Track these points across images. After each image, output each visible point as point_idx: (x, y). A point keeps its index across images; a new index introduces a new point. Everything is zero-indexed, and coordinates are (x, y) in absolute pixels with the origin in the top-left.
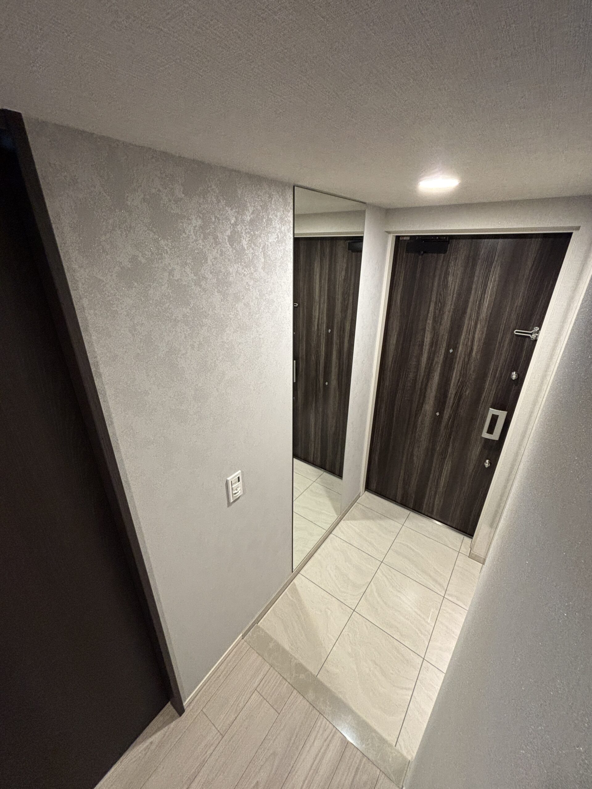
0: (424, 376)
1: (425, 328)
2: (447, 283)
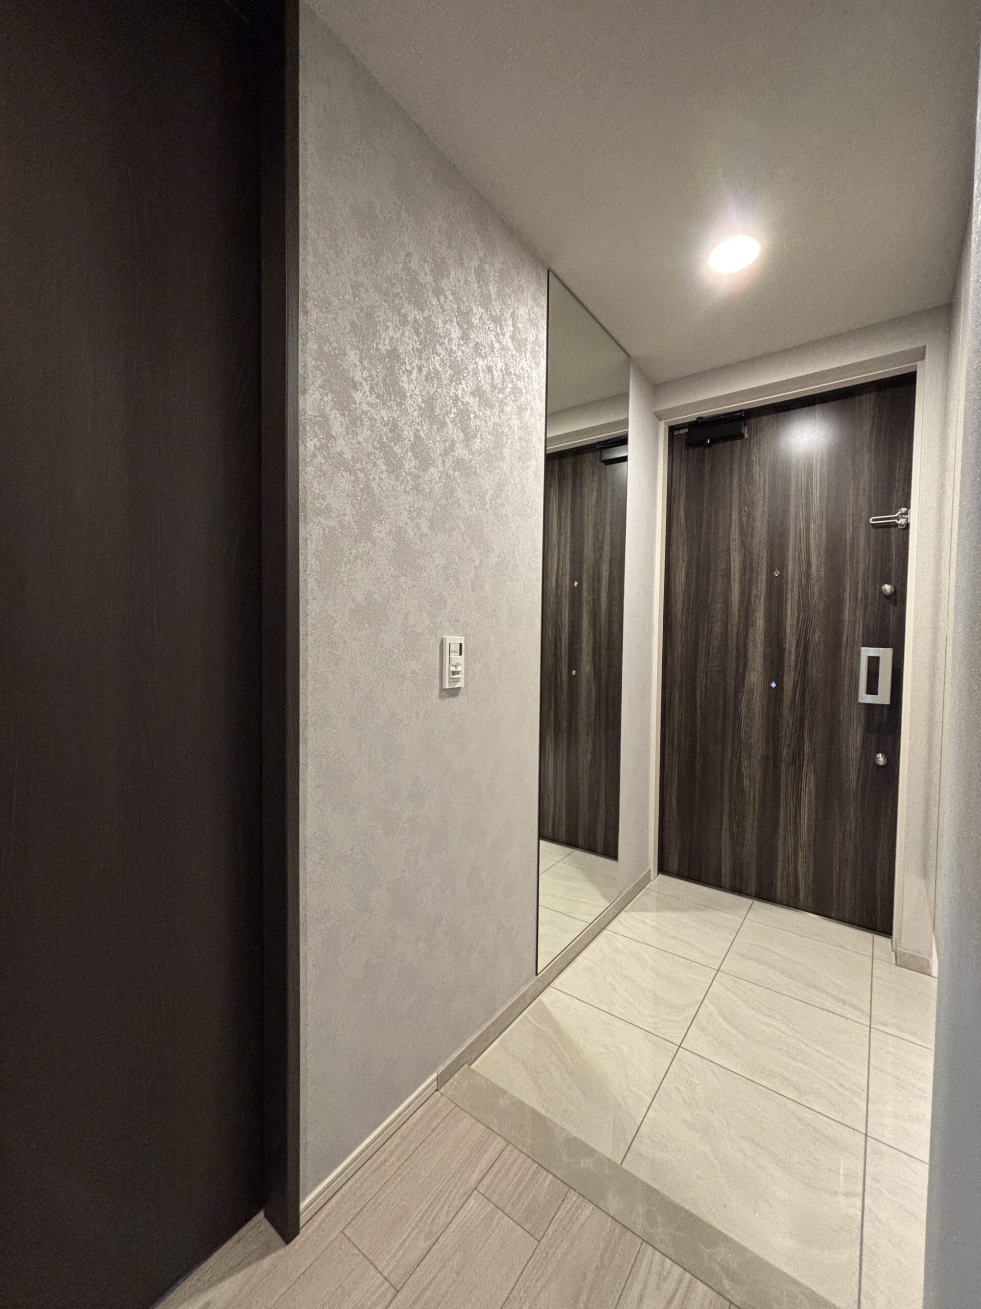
0: (739, 622)
1: (730, 547)
2: (753, 476)
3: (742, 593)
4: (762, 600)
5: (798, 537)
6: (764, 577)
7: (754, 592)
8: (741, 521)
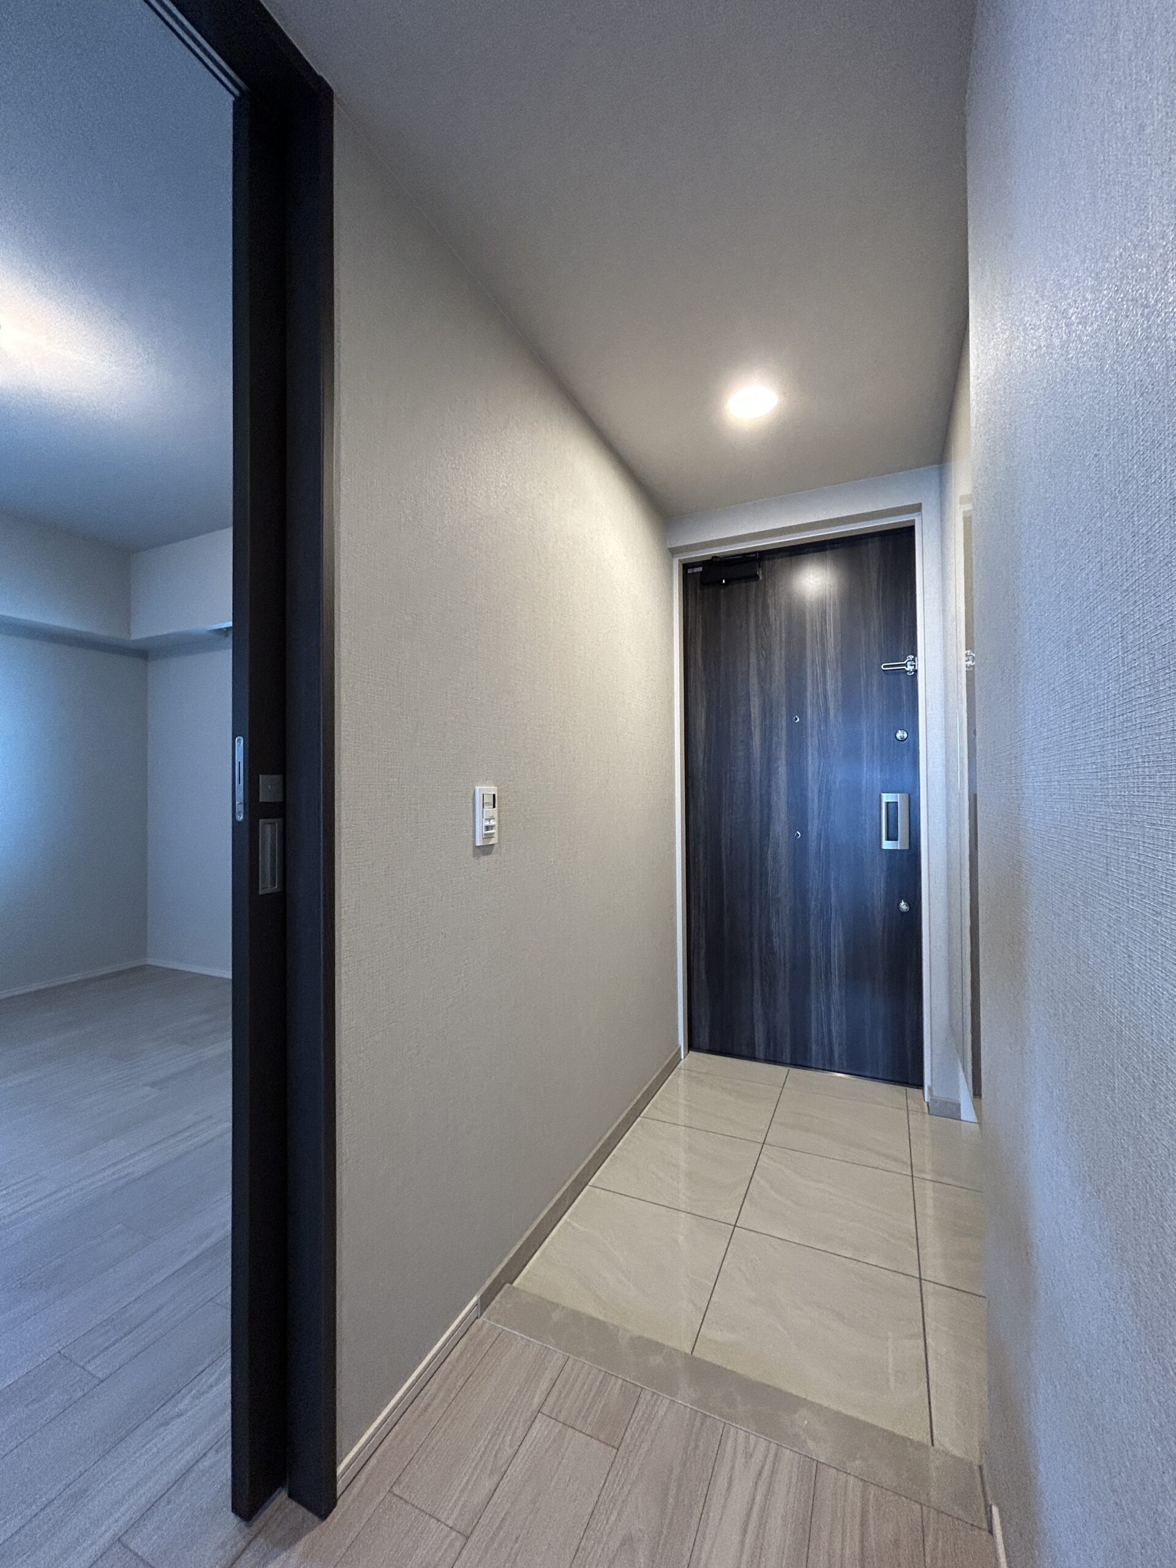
0: (761, 771)
1: (749, 692)
2: (769, 619)
3: (763, 739)
4: (784, 747)
5: (815, 683)
6: (784, 723)
7: (775, 739)
8: (759, 664)
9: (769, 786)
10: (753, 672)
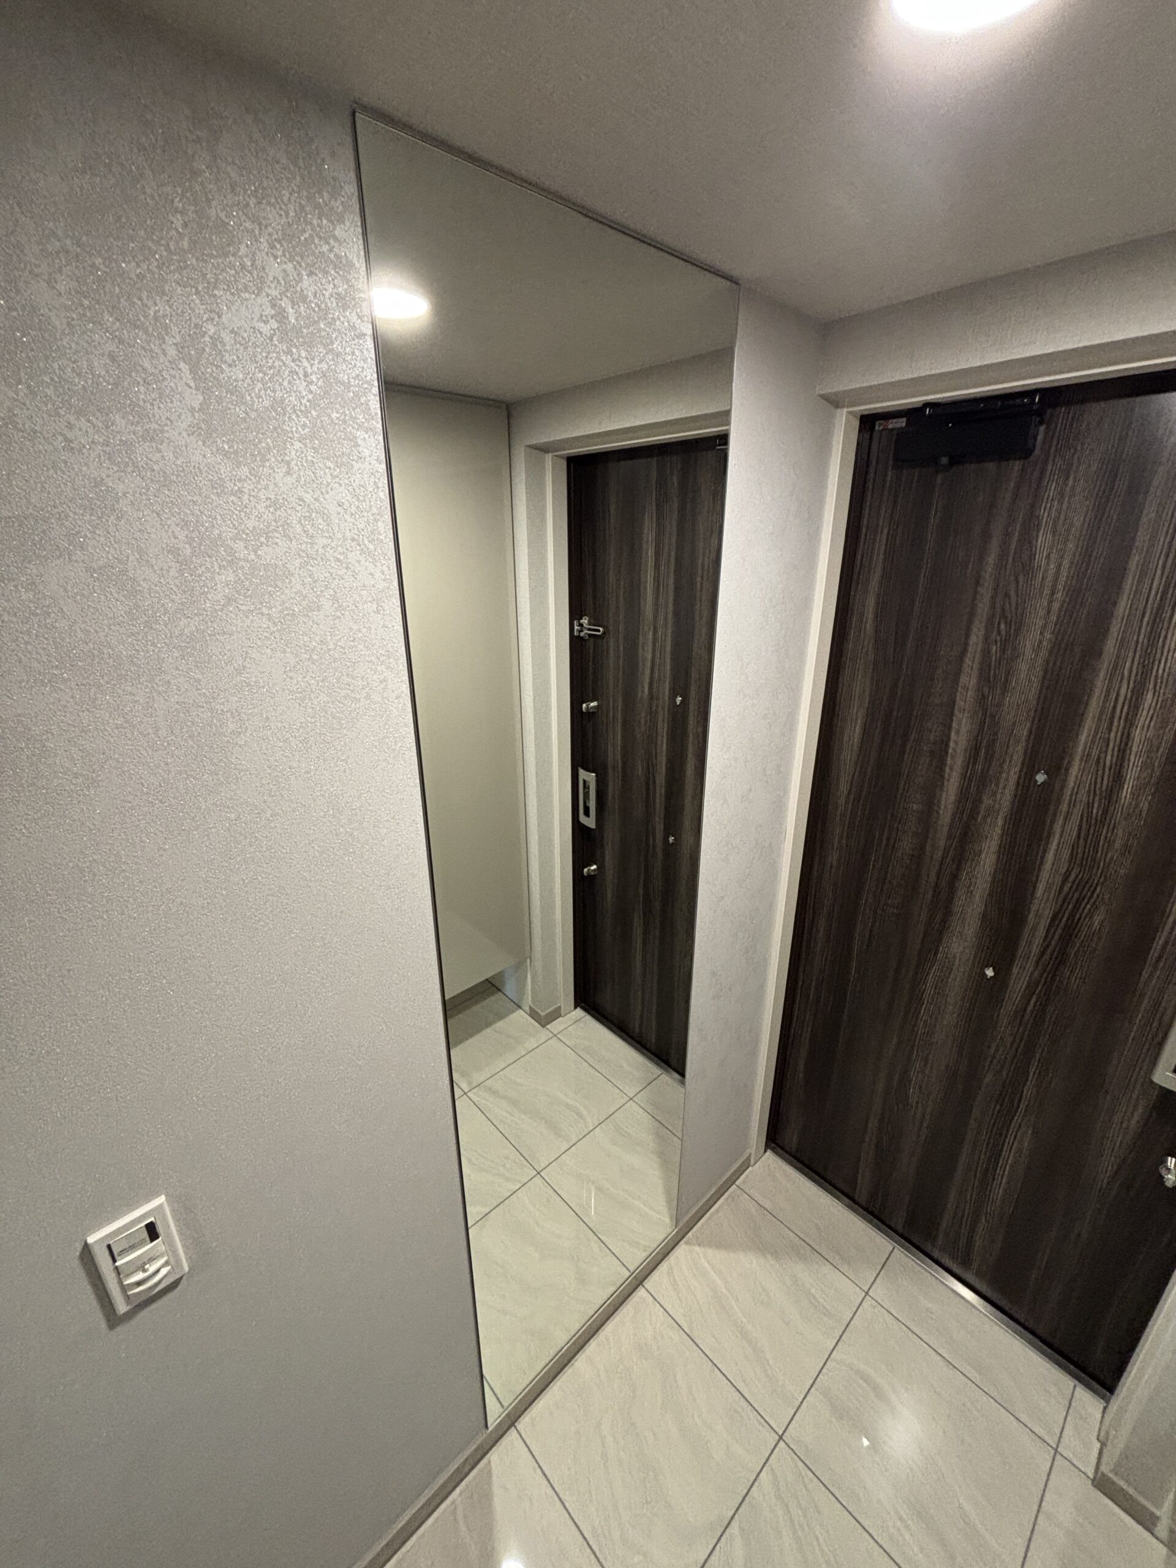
0: (946, 851)
1: (954, 702)
3: (963, 794)
4: (1000, 822)
5: (1107, 717)
6: (1013, 779)
7: (987, 801)
8: (986, 653)
9: (955, 877)
10: (971, 663)
